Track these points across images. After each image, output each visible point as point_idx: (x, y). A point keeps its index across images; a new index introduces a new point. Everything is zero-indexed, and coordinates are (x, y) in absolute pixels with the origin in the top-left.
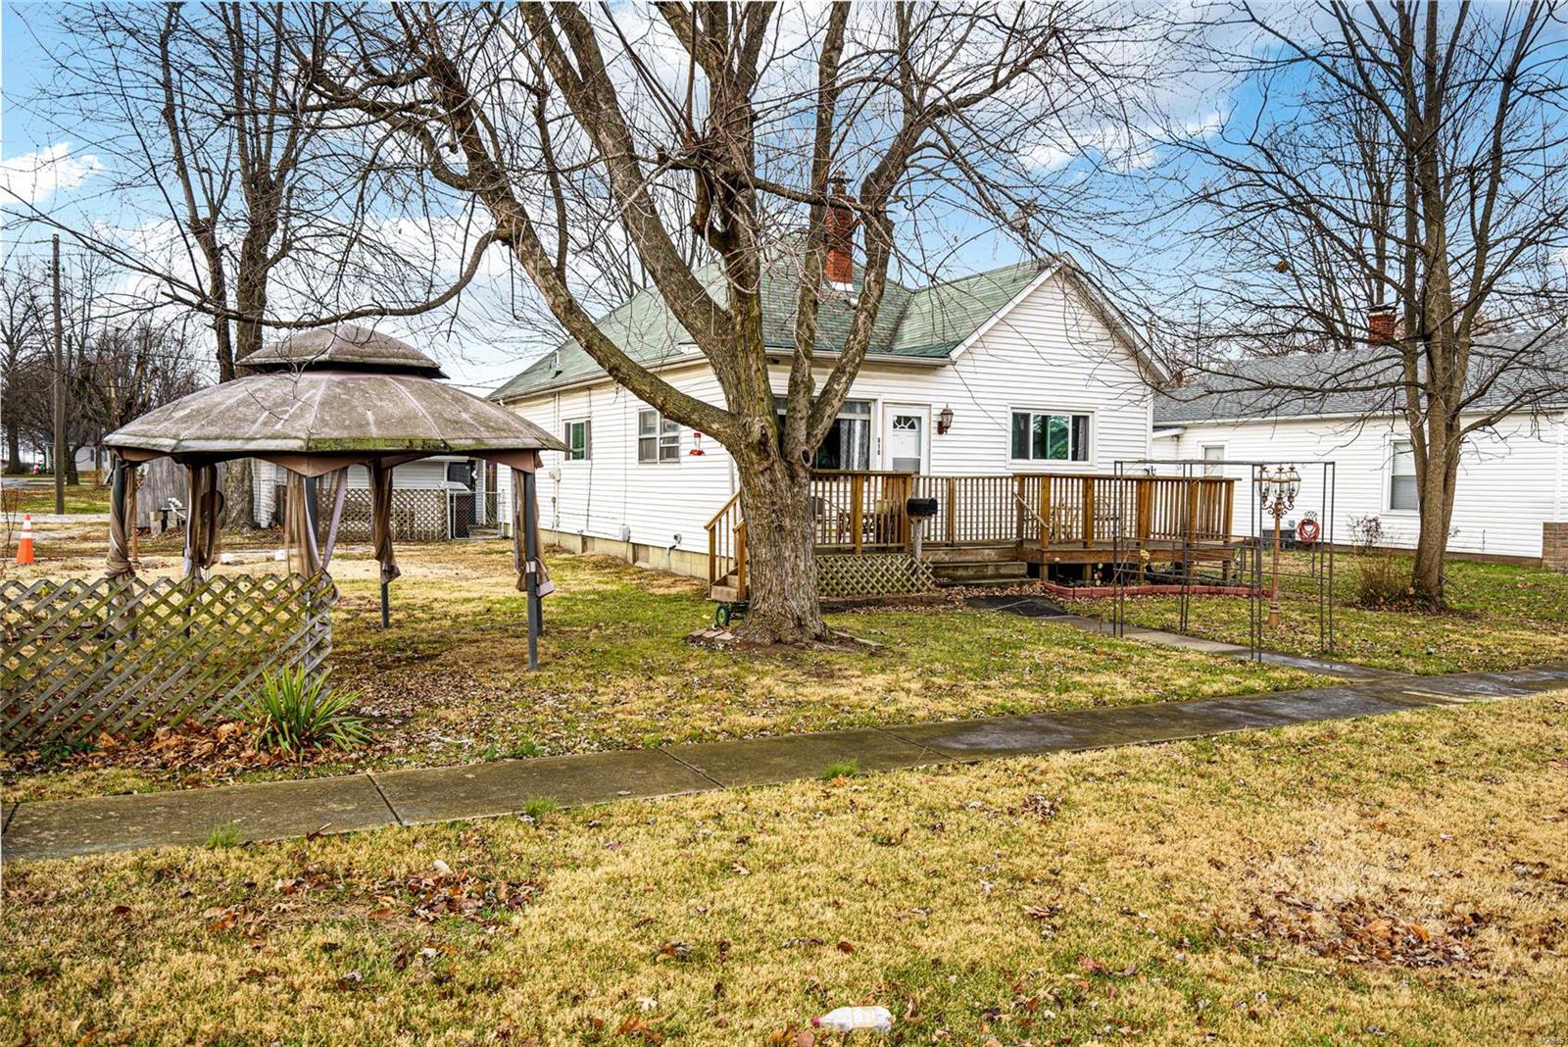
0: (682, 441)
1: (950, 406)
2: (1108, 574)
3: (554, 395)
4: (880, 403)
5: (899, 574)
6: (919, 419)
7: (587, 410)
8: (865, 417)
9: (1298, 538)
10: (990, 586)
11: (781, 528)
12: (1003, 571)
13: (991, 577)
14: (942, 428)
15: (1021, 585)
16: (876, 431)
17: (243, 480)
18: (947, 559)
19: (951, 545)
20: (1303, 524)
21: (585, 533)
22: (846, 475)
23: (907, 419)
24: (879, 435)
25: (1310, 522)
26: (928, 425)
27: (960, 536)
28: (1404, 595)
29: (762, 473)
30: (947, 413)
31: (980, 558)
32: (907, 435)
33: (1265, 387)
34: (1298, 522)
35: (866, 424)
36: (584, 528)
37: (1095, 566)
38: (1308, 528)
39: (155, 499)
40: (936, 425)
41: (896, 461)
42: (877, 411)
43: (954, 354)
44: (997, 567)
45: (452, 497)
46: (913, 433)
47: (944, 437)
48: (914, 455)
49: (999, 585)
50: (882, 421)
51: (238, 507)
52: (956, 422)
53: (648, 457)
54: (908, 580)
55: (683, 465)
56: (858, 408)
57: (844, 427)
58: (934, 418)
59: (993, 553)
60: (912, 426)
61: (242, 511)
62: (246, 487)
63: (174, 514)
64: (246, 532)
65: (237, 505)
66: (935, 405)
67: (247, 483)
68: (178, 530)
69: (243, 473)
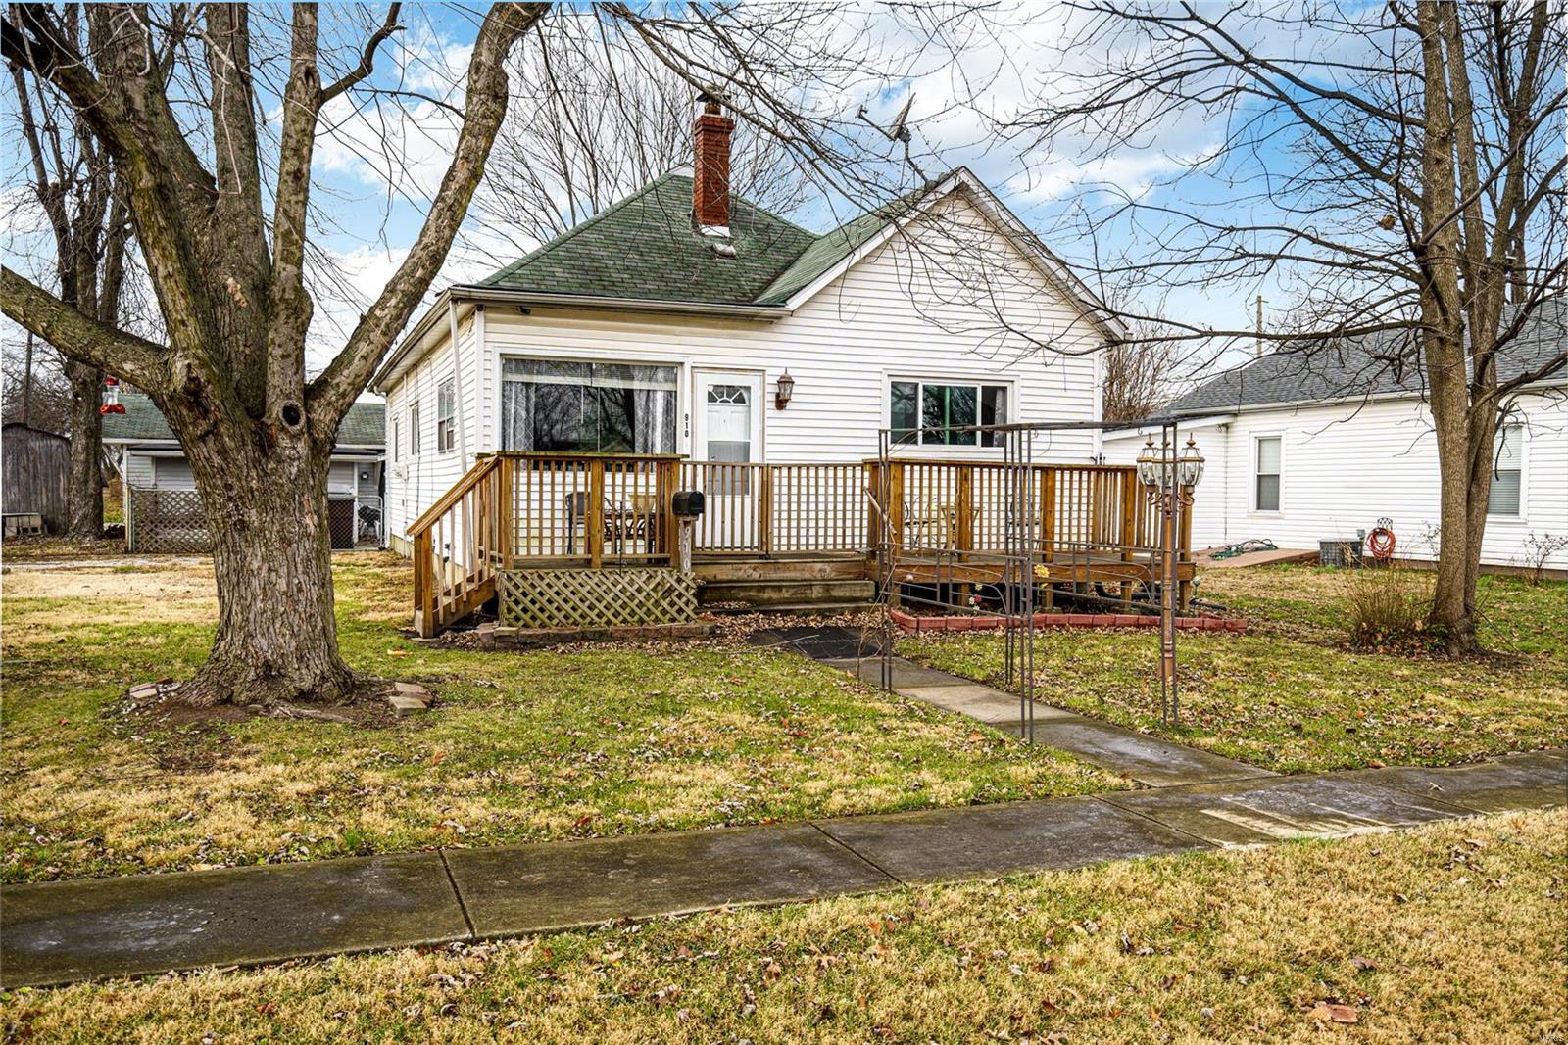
0: (455, 422)
1: (791, 373)
2: (991, 597)
4: (689, 367)
5: (641, 597)
6: (748, 389)
7: (417, 392)
8: (669, 386)
9: (1368, 553)
10: (807, 614)
11: (243, 525)
12: (836, 593)
13: (819, 601)
14: (781, 403)
15: (856, 611)
16: (684, 406)
17: (86, 482)
18: (756, 575)
19: (765, 557)
20: (1375, 533)
22: (646, 461)
23: (731, 389)
24: (687, 411)
25: (1383, 532)
26: (761, 394)
27: (779, 544)
28: (1411, 632)
29: (202, 438)
30: (785, 381)
31: (807, 575)
32: (729, 411)
33: (1203, 334)
34: (1368, 531)
35: (671, 398)
37: (972, 587)
38: (1382, 539)
40: (771, 397)
41: (712, 446)
42: (685, 376)
43: (792, 304)
44: (827, 588)
46: (740, 407)
47: (783, 414)
48: (740, 438)
49: (820, 612)
50: (692, 394)
52: (797, 394)
54: (657, 604)
55: (455, 454)
56: (660, 375)
57: (639, 401)
58: (769, 389)
59: (828, 568)
60: (740, 400)
61: (85, 516)
62: (91, 491)
63: (14, 520)
64: (87, 542)
65: (79, 513)
66: (769, 371)
67: (92, 485)
68: (16, 538)
69: (87, 473)
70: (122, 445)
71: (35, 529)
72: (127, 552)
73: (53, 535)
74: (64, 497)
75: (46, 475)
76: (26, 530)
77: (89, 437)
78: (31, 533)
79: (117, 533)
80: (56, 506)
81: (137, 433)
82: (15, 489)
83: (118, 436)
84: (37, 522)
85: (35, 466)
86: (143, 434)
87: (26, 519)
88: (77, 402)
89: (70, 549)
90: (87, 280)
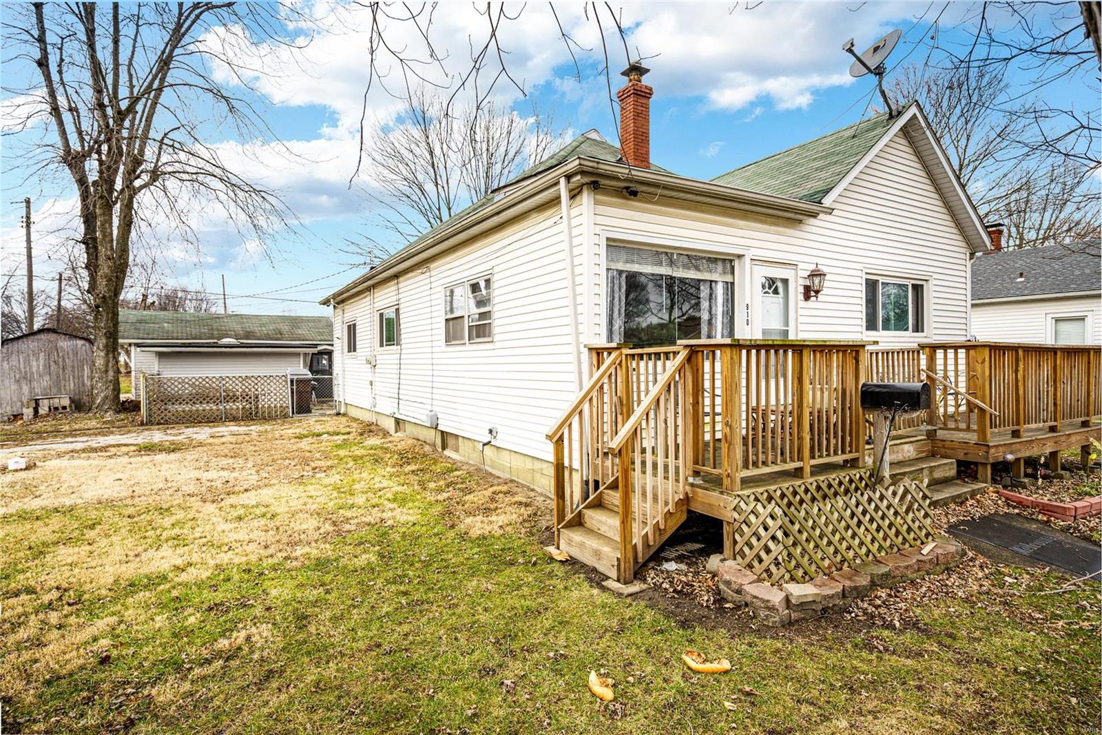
0: (495, 315)
3: (368, 289)
4: (747, 260)
6: (785, 282)
7: (395, 298)
8: (729, 278)
12: (936, 474)
14: (809, 294)
15: (973, 495)
16: (742, 296)
17: (107, 371)
21: (397, 416)
23: (773, 281)
24: (747, 301)
26: (796, 290)
30: (816, 274)
35: (730, 287)
36: (396, 411)
39: (32, 389)
40: (801, 290)
42: (744, 271)
43: (827, 201)
44: (931, 470)
45: (292, 381)
47: (811, 303)
48: (780, 327)
50: (749, 282)
51: (102, 395)
52: (829, 287)
53: (455, 339)
55: (497, 345)
56: (722, 266)
57: (704, 290)
58: (801, 281)
61: (106, 397)
62: (110, 378)
63: (46, 401)
64: (109, 416)
65: (101, 393)
66: (801, 266)
67: (111, 373)
68: (48, 415)
69: (107, 365)
70: (130, 345)
71: (64, 408)
72: (142, 424)
73: (80, 412)
74: (87, 382)
75: (73, 367)
76: (56, 409)
77: (108, 338)
78: (61, 410)
79: (133, 406)
80: (82, 389)
81: (141, 335)
82: (47, 378)
83: (128, 338)
84: (66, 402)
85: (64, 360)
86: (146, 336)
87: (56, 401)
88: (99, 312)
89: (93, 423)
90: (105, 220)
